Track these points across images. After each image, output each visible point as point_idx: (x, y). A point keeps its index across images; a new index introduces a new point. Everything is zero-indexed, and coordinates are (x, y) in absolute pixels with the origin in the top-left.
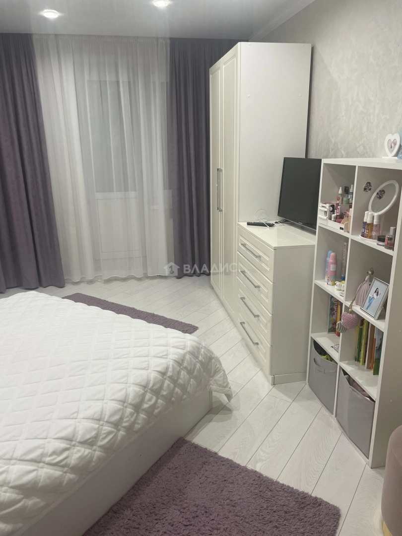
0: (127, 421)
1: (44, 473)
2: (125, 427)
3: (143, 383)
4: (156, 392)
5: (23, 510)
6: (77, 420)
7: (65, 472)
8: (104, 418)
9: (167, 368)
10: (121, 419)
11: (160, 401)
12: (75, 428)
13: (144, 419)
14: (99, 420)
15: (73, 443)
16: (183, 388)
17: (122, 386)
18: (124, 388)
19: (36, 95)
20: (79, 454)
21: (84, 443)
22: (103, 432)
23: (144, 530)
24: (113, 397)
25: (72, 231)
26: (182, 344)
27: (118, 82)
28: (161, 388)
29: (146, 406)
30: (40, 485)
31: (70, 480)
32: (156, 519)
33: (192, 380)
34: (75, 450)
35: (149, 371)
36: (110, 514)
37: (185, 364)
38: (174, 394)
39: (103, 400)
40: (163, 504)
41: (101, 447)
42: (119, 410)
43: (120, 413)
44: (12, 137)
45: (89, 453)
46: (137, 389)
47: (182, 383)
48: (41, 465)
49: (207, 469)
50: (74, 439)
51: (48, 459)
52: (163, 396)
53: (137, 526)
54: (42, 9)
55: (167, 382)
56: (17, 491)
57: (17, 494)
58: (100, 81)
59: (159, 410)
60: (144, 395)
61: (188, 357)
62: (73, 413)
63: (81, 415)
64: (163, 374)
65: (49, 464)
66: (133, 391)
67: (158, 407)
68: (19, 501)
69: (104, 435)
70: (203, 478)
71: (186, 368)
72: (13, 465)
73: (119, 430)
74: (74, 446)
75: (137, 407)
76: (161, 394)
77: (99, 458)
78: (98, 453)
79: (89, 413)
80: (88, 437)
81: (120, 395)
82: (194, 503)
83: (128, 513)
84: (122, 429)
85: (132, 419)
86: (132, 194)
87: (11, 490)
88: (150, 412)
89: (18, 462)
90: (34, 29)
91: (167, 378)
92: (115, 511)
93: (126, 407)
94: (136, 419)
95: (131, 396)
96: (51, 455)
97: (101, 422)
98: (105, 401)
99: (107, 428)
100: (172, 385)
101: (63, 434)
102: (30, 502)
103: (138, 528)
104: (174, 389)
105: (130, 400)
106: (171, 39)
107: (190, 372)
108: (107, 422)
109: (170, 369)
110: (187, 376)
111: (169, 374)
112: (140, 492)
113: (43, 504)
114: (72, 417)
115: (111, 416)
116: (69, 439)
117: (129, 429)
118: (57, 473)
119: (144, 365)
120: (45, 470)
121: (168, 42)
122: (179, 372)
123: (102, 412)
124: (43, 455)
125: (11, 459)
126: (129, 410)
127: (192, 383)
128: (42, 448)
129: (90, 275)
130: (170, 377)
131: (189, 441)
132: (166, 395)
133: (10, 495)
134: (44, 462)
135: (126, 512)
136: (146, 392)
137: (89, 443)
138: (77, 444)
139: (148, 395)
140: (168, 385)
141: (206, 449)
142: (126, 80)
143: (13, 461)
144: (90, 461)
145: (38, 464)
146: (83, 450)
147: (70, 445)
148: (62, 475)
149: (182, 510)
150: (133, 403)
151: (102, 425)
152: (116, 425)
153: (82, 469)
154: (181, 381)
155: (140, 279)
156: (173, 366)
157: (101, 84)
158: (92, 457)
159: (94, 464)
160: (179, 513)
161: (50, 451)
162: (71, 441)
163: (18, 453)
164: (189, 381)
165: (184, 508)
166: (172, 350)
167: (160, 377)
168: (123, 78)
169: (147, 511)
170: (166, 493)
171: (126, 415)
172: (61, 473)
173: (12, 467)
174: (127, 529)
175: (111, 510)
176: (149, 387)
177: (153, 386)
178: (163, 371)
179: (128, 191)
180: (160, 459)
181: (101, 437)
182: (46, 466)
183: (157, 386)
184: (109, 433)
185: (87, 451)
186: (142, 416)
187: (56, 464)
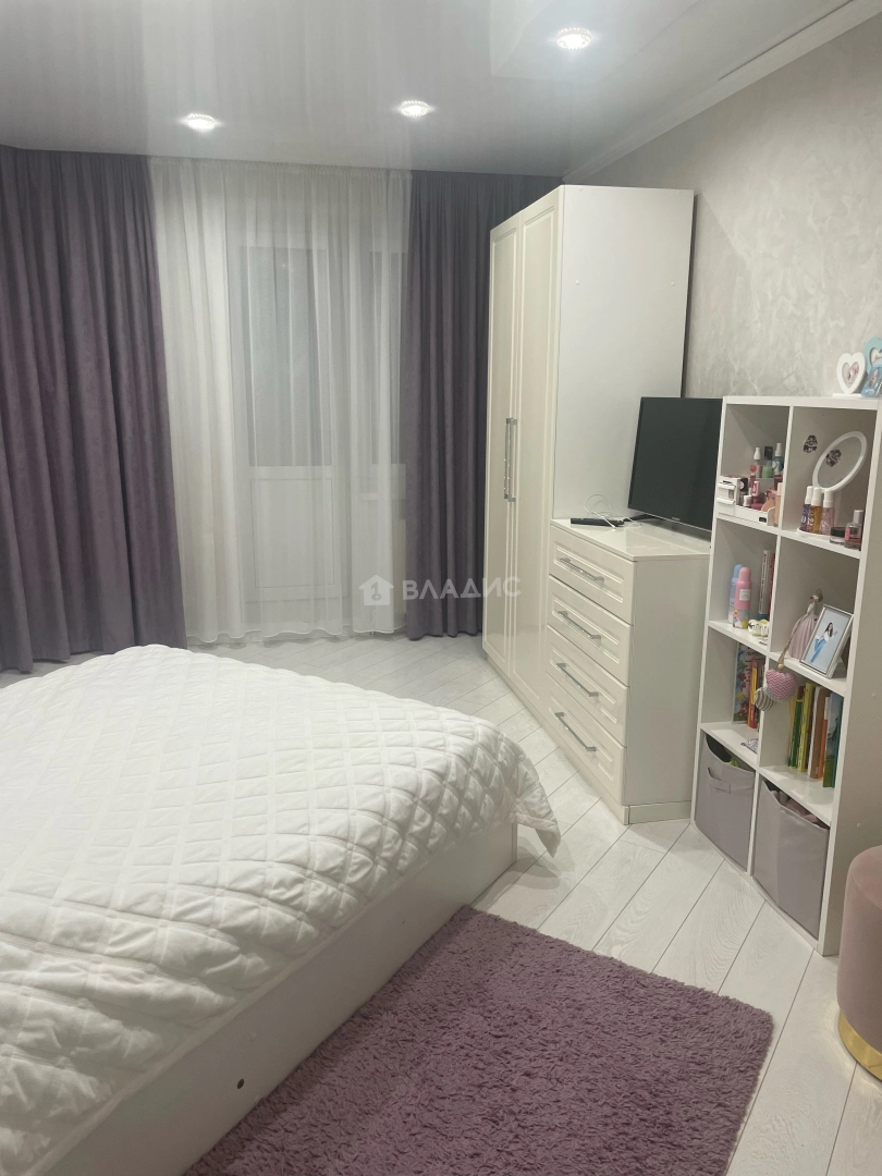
0: (388, 850)
1: (269, 915)
2: (385, 859)
3: (411, 788)
4: (432, 806)
5: (237, 972)
6: (308, 837)
7: (300, 919)
8: (354, 838)
9: (448, 767)
10: (379, 843)
11: (437, 825)
12: (309, 850)
13: (413, 850)
14: (346, 840)
15: (309, 872)
16: (474, 806)
17: (374, 789)
18: (379, 793)
19: (151, 273)
20: (318, 893)
21: (326, 874)
22: (353, 861)
23: (423, 1044)
24: (364, 806)
25: (208, 540)
26: (468, 729)
27: (309, 252)
28: (439, 798)
29: (416, 828)
30: (264, 932)
31: (307, 934)
32: (442, 1028)
33: (487, 796)
34: (313, 884)
35: (418, 769)
36: (357, 1019)
37: (476, 765)
38: (459, 818)
39: (347, 809)
40: (451, 1005)
41: (351, 886)
42: (377, 827)
43: (378, 833)
44: (99, 353)
45: (334, 893)
46: (403, 796)
47: (472, 797)
48: (263, 900)
49: (523, 953)
50: (309, 866)
51: (272, 893)
52: (441, 815)
53: (410, 1038)
54: (185, 113)
55: (447, 793)
56: (231, 937)
57: (230, 942)
58: (274, 248)
59: (437, 840)
60: (412, 809)
61: (480, 752)
62: (303, 826)
63: (315, 830)
64: (442, 776)
65: (275, 901)
66: (395, 800)
67: (435, 836)
68: (231, 956)
69: (355, 867)
70: (517, 967)
71: (477, 772)
72: (219, 896)
73: (376, 863)
74: (310, 877)
75: (403, 827)
76: (439, 812)
77: (348, 903)
78: (346, 896)
79: (330, 826)
80: (331, 864)
81: (375, 803)
82: (506, 1004)
83: (387, 1017)
84: (382, 862)
85: (397, 847)
86: (328, 472)
87: (221, 935)
88: (422, 839)
89: (227, 892)
90: (154, 147)
91: (448, 785)
92: (363, 1016)
93: (386, 824)
94: (401, 850)
95: (393, 807)
96: (276, 887)
97: (349, 845)
98: (351, 811)
99: (359, 856)
100: (456, 799)
101: (291, 855)
102: (250, 961)
103: (412, 1041)
104: (458, 808)
105: (392, 815)
106: (413, 172)
107: (484, 781)
108: (359, 845)
109: (453, 770)
110: (479, 788)
111: (452, 777)
112: (404, 987)
113: (266, 968)
114: (300, 831)
115: (365, 835)
116: (302, 865)
117: (391, 863)
118: (289, 918)
119: (408, 758)
120: (269, 909)
121: (409, 177)
122: (466, 778)
123: (349, 826)
124: (265, 885)
125: (215, 887)
126: (391, 831)
127: (486, 801)
128: (262, 874)
129: (238, 629)
130: (454, 785)
131: (481, 912)
132: (447, 814)
133: (221, 942)
134: (267, 897)
135: (385, 1017)
136: (416, 803)
137: (332, 875)
138: (315, 875)
139: (419, 811)
140: (450, 798)
141: (515, 923)
142: (325, 246)
143: (218, 891)
144: (335, 908)
145: (257, 899)
146: (324, 886)
147: (305, 875)
148: (294, 923)
149: (486, 1014)
150: (398, 818)
151: (351, 849)
152: (373, 851)
153: (321, 917)
154: (469, 795)
155: (335, 639)
156: (457, 765)
157: (278, 254)
158: (338, 901)
159: (340, 913)
160: (482, 1018)
161: (275, 880)
162: (305, 868)
163: (225, 879)
164: (483, 797)
165: (491, 1012)
166: (452, 739)
167: (436, 781)
168: (319, 244)
169: (423, 1016)
170: (454, 989)
171: (387, 838)
172: (293, 919)
173: (217, 899)
174: (392, 1042)
175: (357, 1013)
176: (421, 796)
177: (427, 795)
178: (441, 770)
179: (319, 464)
180: (432, 937)
181: (350, 869)
182: (270, 903)
183: (432, 797)
184: (362, 864)
185: (331, 890)
186: (410, 845)
187: (284, 903)
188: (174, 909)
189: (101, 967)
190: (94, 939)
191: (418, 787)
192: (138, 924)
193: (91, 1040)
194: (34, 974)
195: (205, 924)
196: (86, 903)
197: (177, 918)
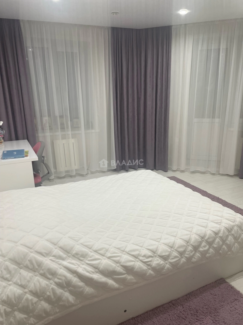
0: (187, 254)
1: (138, 265)
2: (186, 257)
3: (202, 235)
4: (210, 243)
5: (124, 280)
6: (159, 243)
7: (149, 269)
8: (175, 247)
9: (219, 231)
10: (185, 251)
11: (211, 250)
12: (157, 247)
13: (198, 256)
14: (172, 247)
15: (155, 255)
16: (229, 247)
17: (188, 233)
18: (189, 234)
20: (158, 262)
21: (161, 257)
22: (173, 255)
23: (188, 322)
24: (182, 237)
26: (233, 219)
27: (219, 49)
28: (213, 241)
29: (201, 249)
30: (135, 270)
31: (151, 274)
32: (197, 319)
33: (236, 244)
34: (156, 259)
35: (207, 229)
37: (233, 232)
38: (222, 249)
40: (203, 312)
41: (170, 263)
42: (184, 246)
43: (184, 248)
45: (163, 264)
46: (197, 237)
48: (137, 260)
49: (237, 304)
50: (156, 253)
51: (141, 258)
52: (213, 247)
55: (218, 240)
56: (123, 268)
57: (123, 270)
59: (210, 255)
60: (201, 243)
61: (236, 228)
62: (158, 239)
63: (162, 241)
64: (216, 234)
65: (141, 261)
66: (194, 238)
67: (209, 253)
68: (124, 274)
69: (173, 257)
70: (233, 308)
71: (233, 235)
72: (124, 254)
73: (182, 258)
74: (156, 256)
75: (196, 248)
76: (213, 245)
77: (168, 268)
78: (168, 266)
79: (167, 241)
80: (164, 254)
81: (186, 238)
82: (223, 320)
83: (180, 308)
84: (184, 258)
85: (192, 254)
86: (217, 120)
87: (121, 267)
88: (204, 254)
89: (127, 254)
90: (174, 23)
91: (218, 237)
92: (173, 304)
93: (189, 246)
94: (194, 255)
95: (193, 240)
96: (143, 257)
97: (173, 249)
98: (176, 238)
99: (175, 254)
100: (221, 243)
101: (150, 248)
102: (129, 277)
103: (185, 319)
104: (222, 245)
105: (191, 243)
107: (236, 238)
108: (176, 250)
109: (222, 232)
110: (233, 240)
111: (220, 235)
113: (135, 281)
114: (157, 240)
115: (179, 247)
116: (154, 252)
117: (189, 259)
118: (145, 267)
119: (204, 225)
120: (138, 263)
122: (227, 236)
123: (174, 243)
124: (139, 255)
125: (123, 251)
126: (190, 248)
127: (236, 246)
128: (139, 251)
129: (183, 167)
130: (221, 237)
131: (228, 283)
132: (216, 247)
133: (120, 269)
134: (139, 259)
136: (203, 241)
137: (165, 258)
138: (157, 256)
139: (204, 244)
140: (218, 242)
141: (239, 291)
142: (225, 47)
143: (124, 253)
144: (163, 268)
145: (135, 259)
146: (160, 260)
147: (154, 255)
148: (147, 270)
149: (214, 321)
150: (193, 244)
151: (173, 251)
152: (181, 254)
153: (158, 270)
154: (228, 242)
155: (214, 174)
156: (224, 231)
157: (208, 51)
158: (164, 267)
159: (165, 271)
160: (212, 322)
161: (143, 254)
162: (155, 253)
163: (127, 250)
164: (234, 244)
165: (216, 321)
166: (225, 221)
167: (213, 235)
168: (223, 46)
169: (192, 312)
170: (206, 307)
171: (188, 250)
172: (147, 268)
173: (123, 255)
174: (178, 317)
176: (205, 239)
177: (208, 239)
178: (216, 232)
179: (215, 118)
181: (171, 258)
182: (139, 261)
183: (211, 240)
184: (176, 257)
185: (162, 262)
186: (198, 254)
187: (145, 263)
188: (109, 255)
189: (84, 266)
190: (84, 257)
191: (205, 236)
192: (97, 256)
193: (75, 287)
194: (65, 263)
195: (117, 262)
196: (86, 246)
197: (109, 258)
